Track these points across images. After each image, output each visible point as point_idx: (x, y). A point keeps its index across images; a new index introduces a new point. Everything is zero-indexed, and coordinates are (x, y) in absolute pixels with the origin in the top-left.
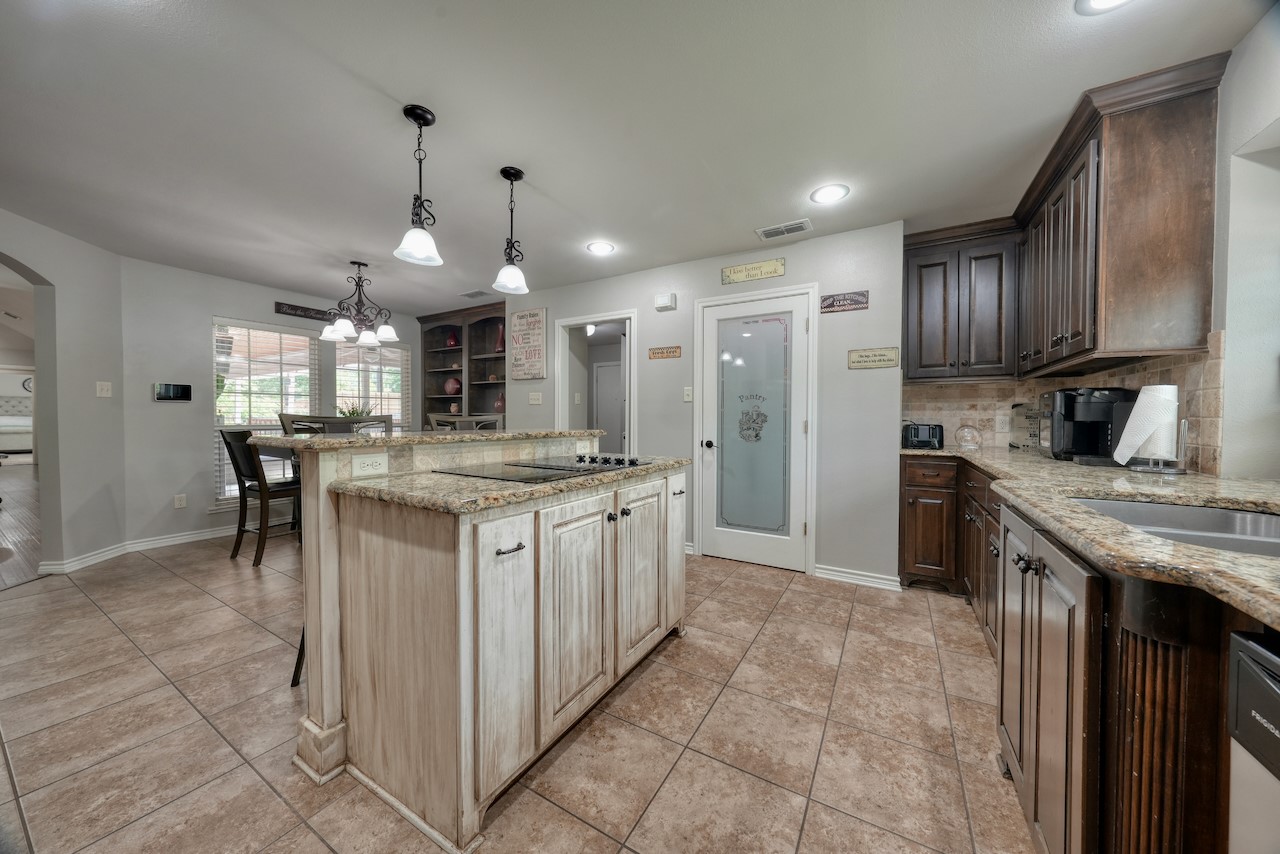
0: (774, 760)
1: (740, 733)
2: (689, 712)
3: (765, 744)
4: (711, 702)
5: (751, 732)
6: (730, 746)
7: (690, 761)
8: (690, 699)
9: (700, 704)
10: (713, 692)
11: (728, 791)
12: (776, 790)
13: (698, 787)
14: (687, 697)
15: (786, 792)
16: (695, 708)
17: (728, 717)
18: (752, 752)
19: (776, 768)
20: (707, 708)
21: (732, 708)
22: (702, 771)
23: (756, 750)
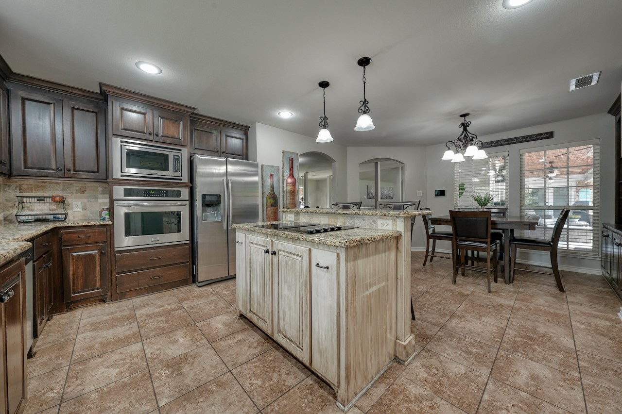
0: (188, 405)
1: (218, 398)
2: (251, 380)
3: (200, 407)
4: (251, 395)
5: (213, 404)
6: (214, 389)
7: (222, 370)
8: (260, 384)
9: (252, 388)
10: (258, 400)
11: (196, 377)
12: (177, 395)
13: (208, 368)
14: (263, 383)
15: (172, 399)
16: (252, 384)
17: (232, 398)
18: (202, 397)
19: (184, 403)
20: (248, 390)
21: (237, 404)
22: (213, 372)
23: (201, 400)
